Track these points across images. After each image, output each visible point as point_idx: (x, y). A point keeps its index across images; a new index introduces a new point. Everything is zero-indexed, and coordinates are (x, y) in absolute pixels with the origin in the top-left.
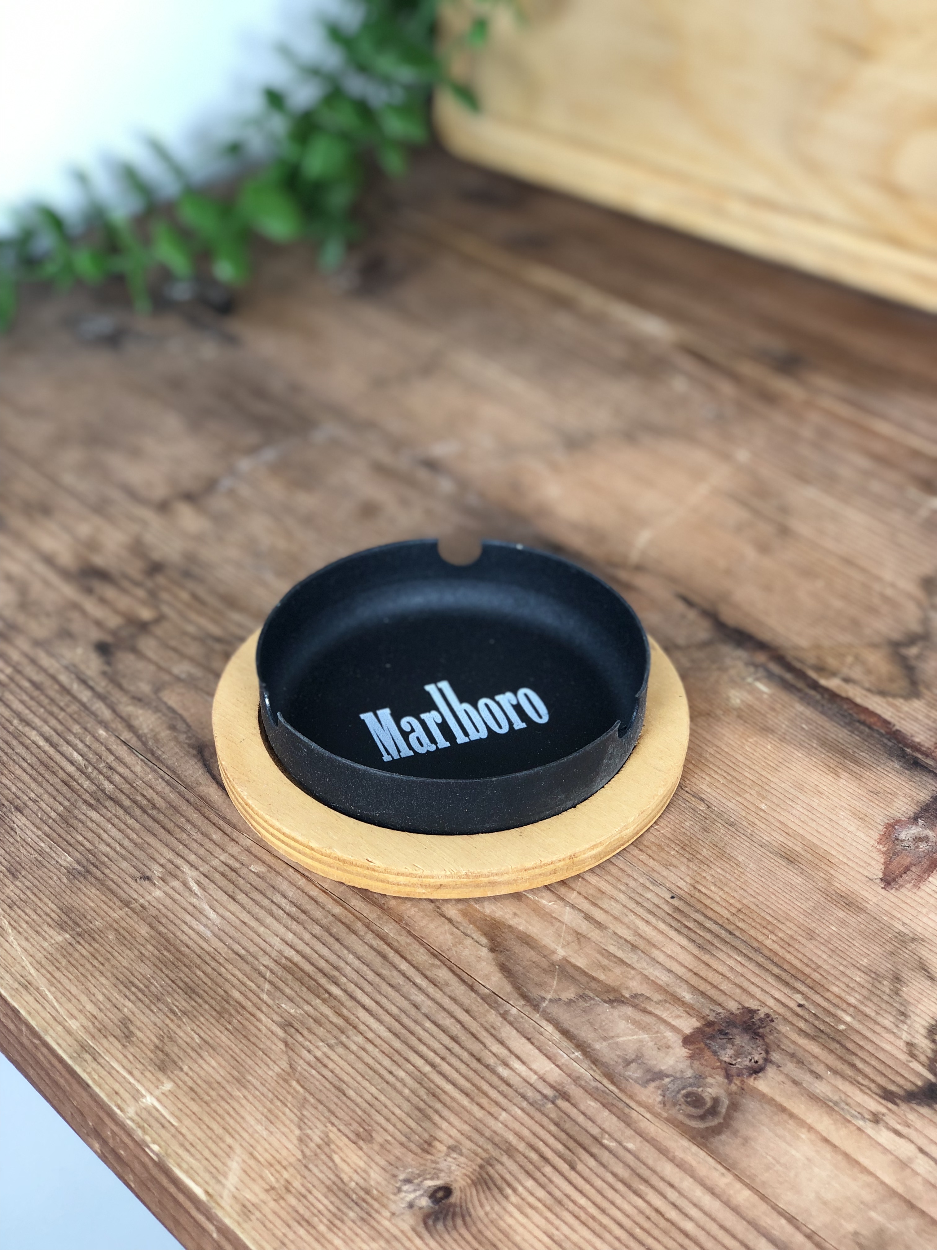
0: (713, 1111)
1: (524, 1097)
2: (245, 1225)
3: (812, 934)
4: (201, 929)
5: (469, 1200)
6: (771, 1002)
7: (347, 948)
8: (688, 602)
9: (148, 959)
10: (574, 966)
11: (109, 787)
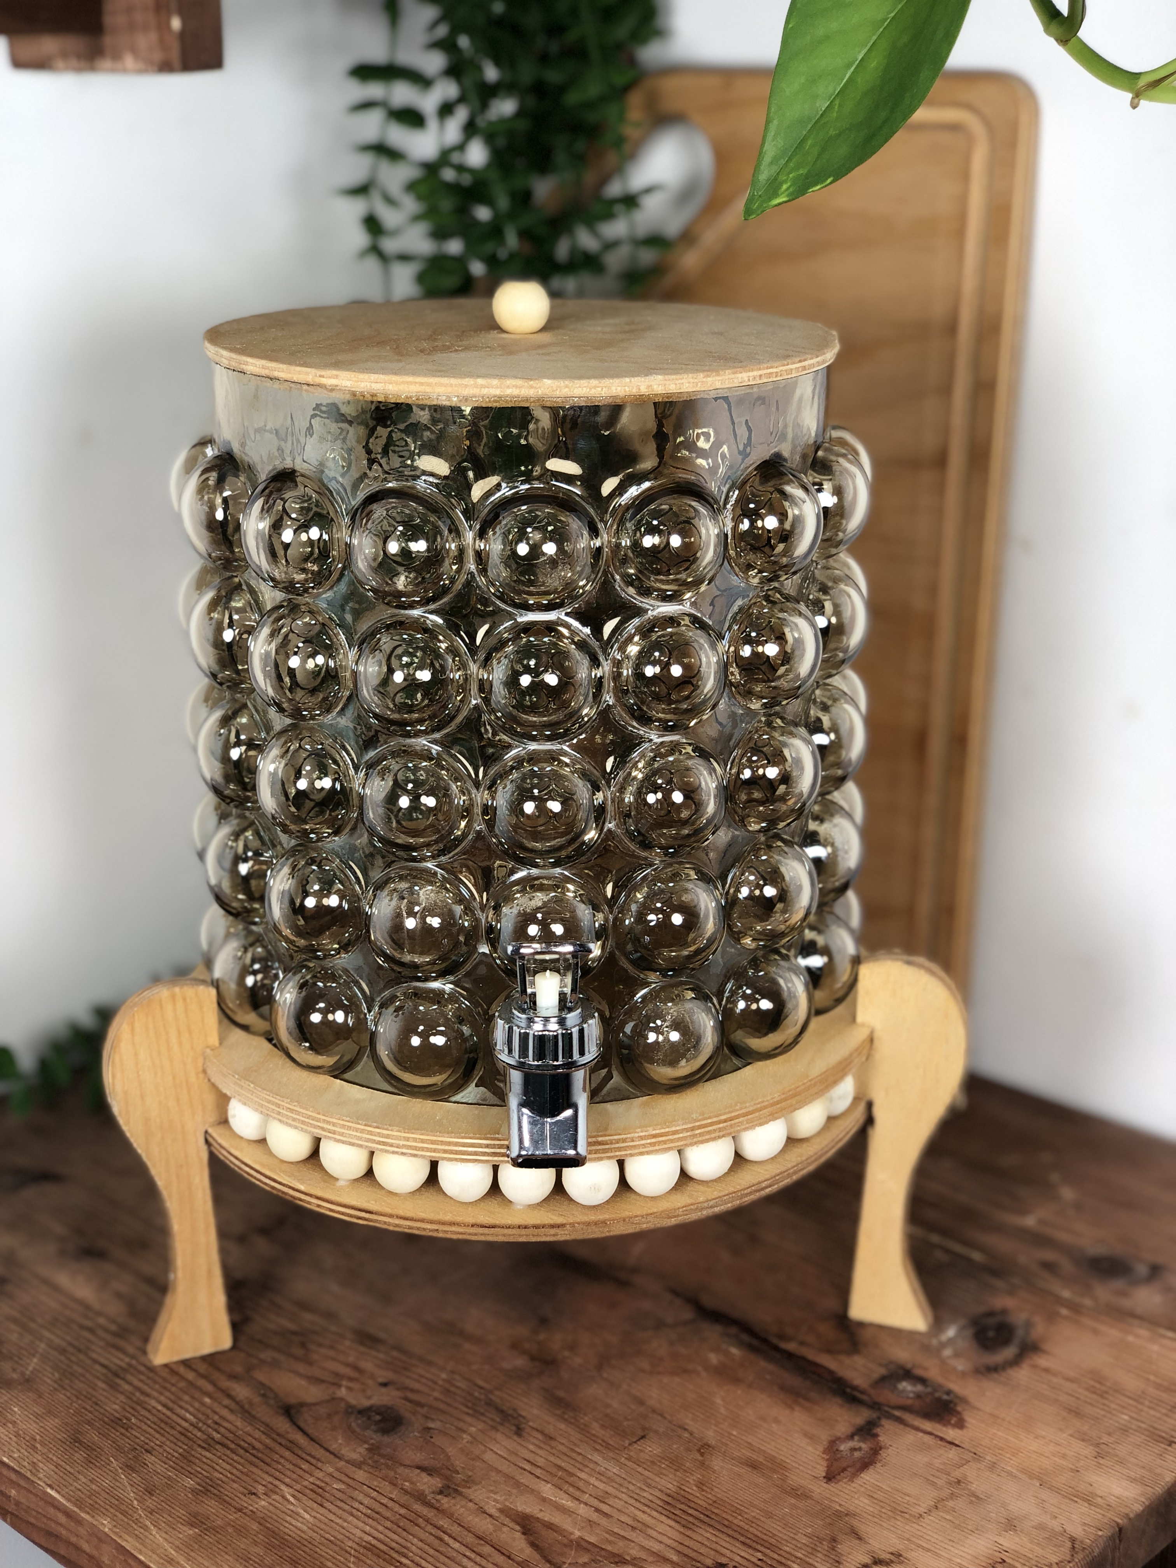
3: (770, 1514)
6: (738, 1559)
7: (412, 1535)
8: (676, 1293)
9: (260, 1543)
10: (587, 1541)
11: (217, 1436)
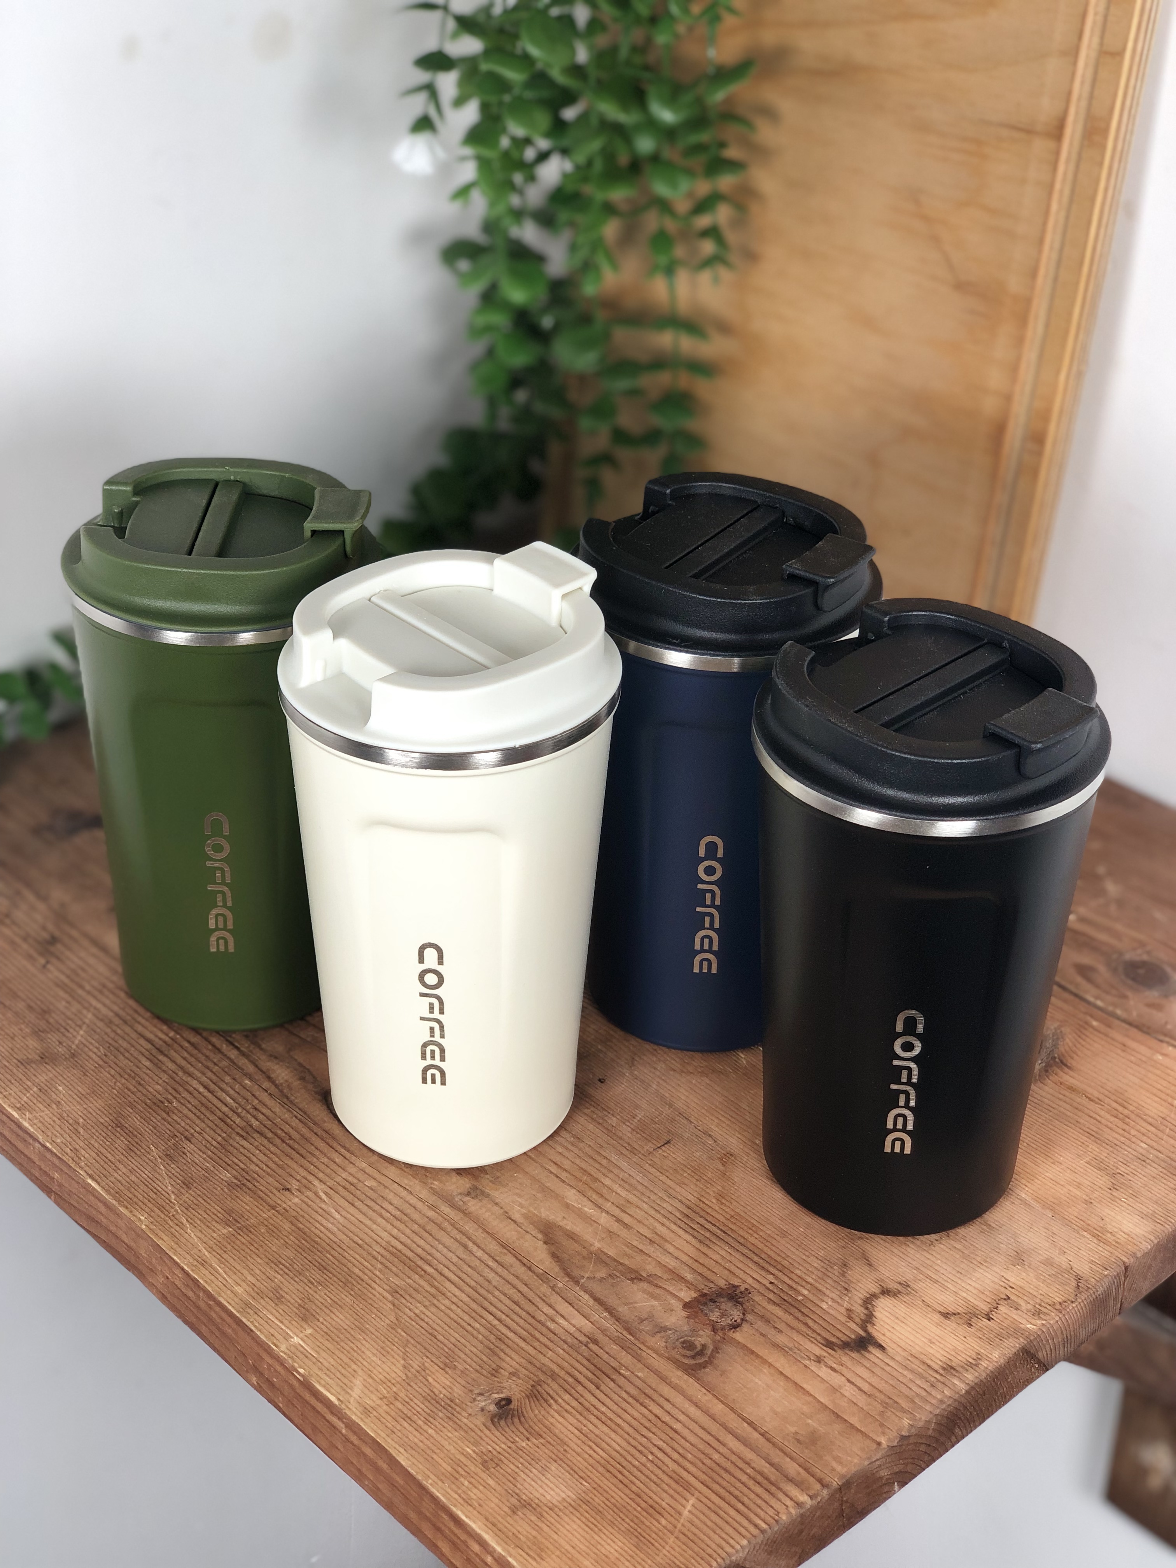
0: (701, 1353)
1: (564, 1341)
2: (366, 1420)
3: (785, 1233)
4: (330, 1226)
5: (523, 1405)
6: (751, 1281)
7: (437, 1240)
9: (291, 1246)
10: (606, 1254)
11: (255, 1123)
